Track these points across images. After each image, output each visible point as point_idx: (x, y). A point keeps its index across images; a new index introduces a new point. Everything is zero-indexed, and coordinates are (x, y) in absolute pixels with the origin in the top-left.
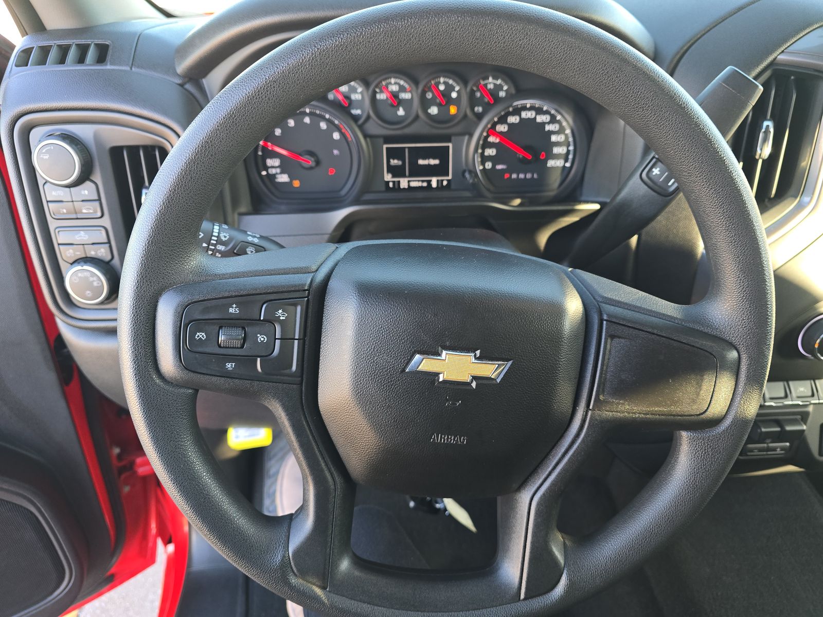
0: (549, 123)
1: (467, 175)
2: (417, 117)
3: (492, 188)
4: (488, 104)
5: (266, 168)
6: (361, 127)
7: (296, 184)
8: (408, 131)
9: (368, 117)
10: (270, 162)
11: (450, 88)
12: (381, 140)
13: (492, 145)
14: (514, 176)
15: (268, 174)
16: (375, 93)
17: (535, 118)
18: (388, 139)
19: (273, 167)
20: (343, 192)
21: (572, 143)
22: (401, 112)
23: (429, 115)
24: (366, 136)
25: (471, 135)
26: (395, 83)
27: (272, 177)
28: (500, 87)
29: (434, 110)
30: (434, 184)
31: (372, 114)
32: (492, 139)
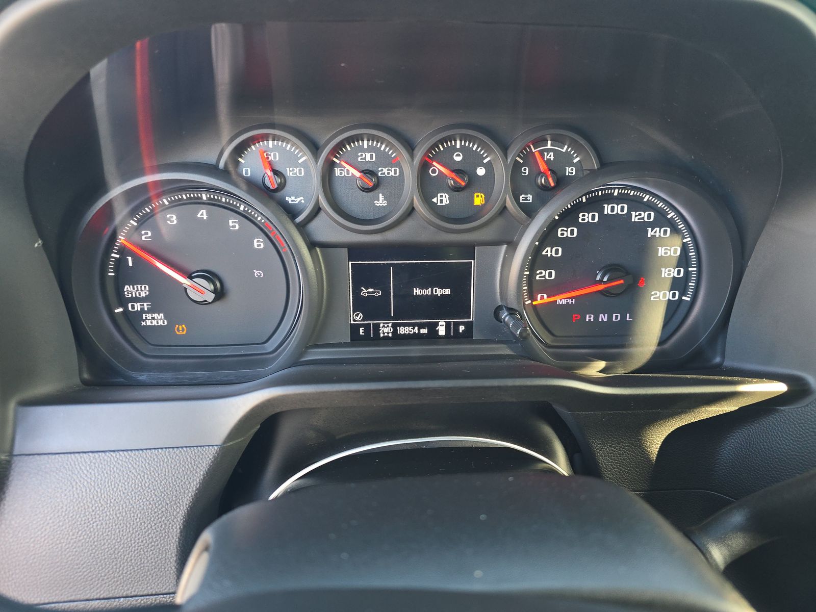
0: (653, 225)
1: (504, 315)
2: (411, 211)
3: (548, 339)
4: (545, 188)
5: (123, 301)
6: (302, 228)
7: (181, 330)
8: (392, 236)
9: (317, 210)
10: (129, 290)
11: (474, 159)
12: (345, 251)
13: (549, 263)
14: (589, 318)
15: (126, 311)
16: (330, 166)
17: (629, 215)
18: (355, 251)
19: (136, 300)
20: (271, 346)
21: (694, 261)
22: (381, 202)
23: (433, 207)
24: (312, 245)
25: (513, 245)
26: (370, 149)
27: (133, 319)
28: (566, 160)
29: (443, 199)
30: (442, 331)
31: (324, 203)
32: (548, 252)
